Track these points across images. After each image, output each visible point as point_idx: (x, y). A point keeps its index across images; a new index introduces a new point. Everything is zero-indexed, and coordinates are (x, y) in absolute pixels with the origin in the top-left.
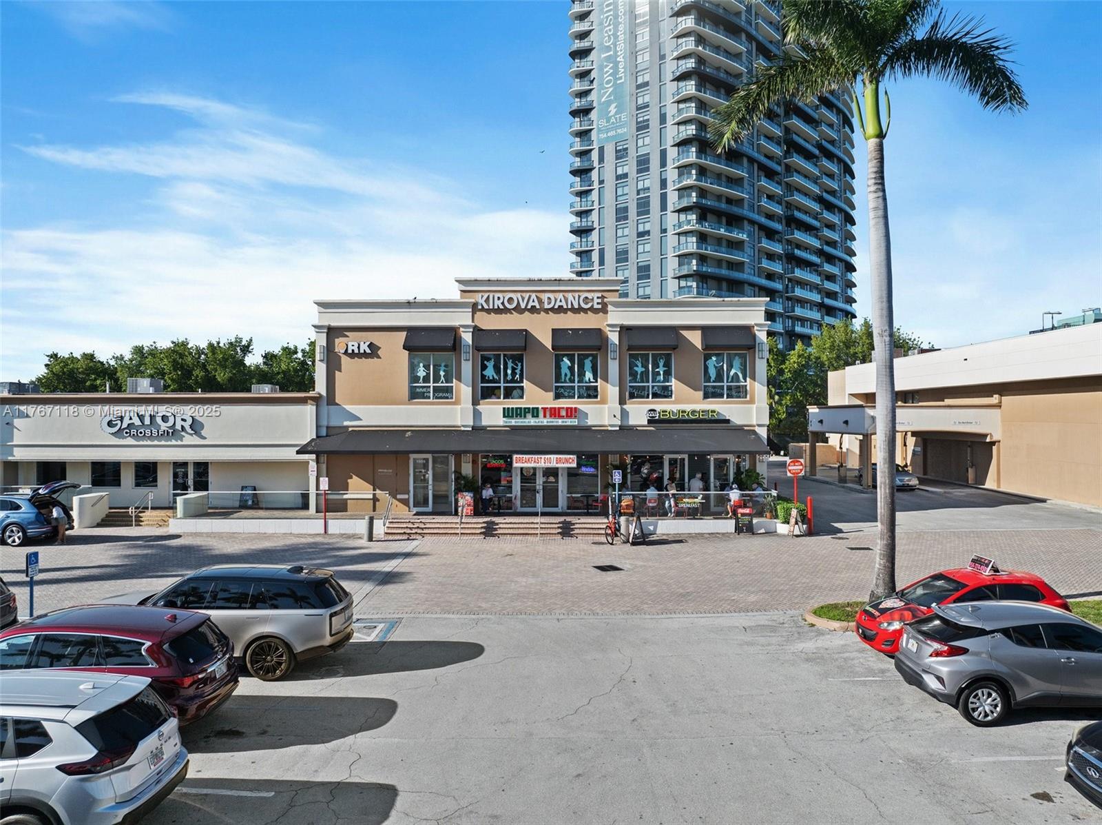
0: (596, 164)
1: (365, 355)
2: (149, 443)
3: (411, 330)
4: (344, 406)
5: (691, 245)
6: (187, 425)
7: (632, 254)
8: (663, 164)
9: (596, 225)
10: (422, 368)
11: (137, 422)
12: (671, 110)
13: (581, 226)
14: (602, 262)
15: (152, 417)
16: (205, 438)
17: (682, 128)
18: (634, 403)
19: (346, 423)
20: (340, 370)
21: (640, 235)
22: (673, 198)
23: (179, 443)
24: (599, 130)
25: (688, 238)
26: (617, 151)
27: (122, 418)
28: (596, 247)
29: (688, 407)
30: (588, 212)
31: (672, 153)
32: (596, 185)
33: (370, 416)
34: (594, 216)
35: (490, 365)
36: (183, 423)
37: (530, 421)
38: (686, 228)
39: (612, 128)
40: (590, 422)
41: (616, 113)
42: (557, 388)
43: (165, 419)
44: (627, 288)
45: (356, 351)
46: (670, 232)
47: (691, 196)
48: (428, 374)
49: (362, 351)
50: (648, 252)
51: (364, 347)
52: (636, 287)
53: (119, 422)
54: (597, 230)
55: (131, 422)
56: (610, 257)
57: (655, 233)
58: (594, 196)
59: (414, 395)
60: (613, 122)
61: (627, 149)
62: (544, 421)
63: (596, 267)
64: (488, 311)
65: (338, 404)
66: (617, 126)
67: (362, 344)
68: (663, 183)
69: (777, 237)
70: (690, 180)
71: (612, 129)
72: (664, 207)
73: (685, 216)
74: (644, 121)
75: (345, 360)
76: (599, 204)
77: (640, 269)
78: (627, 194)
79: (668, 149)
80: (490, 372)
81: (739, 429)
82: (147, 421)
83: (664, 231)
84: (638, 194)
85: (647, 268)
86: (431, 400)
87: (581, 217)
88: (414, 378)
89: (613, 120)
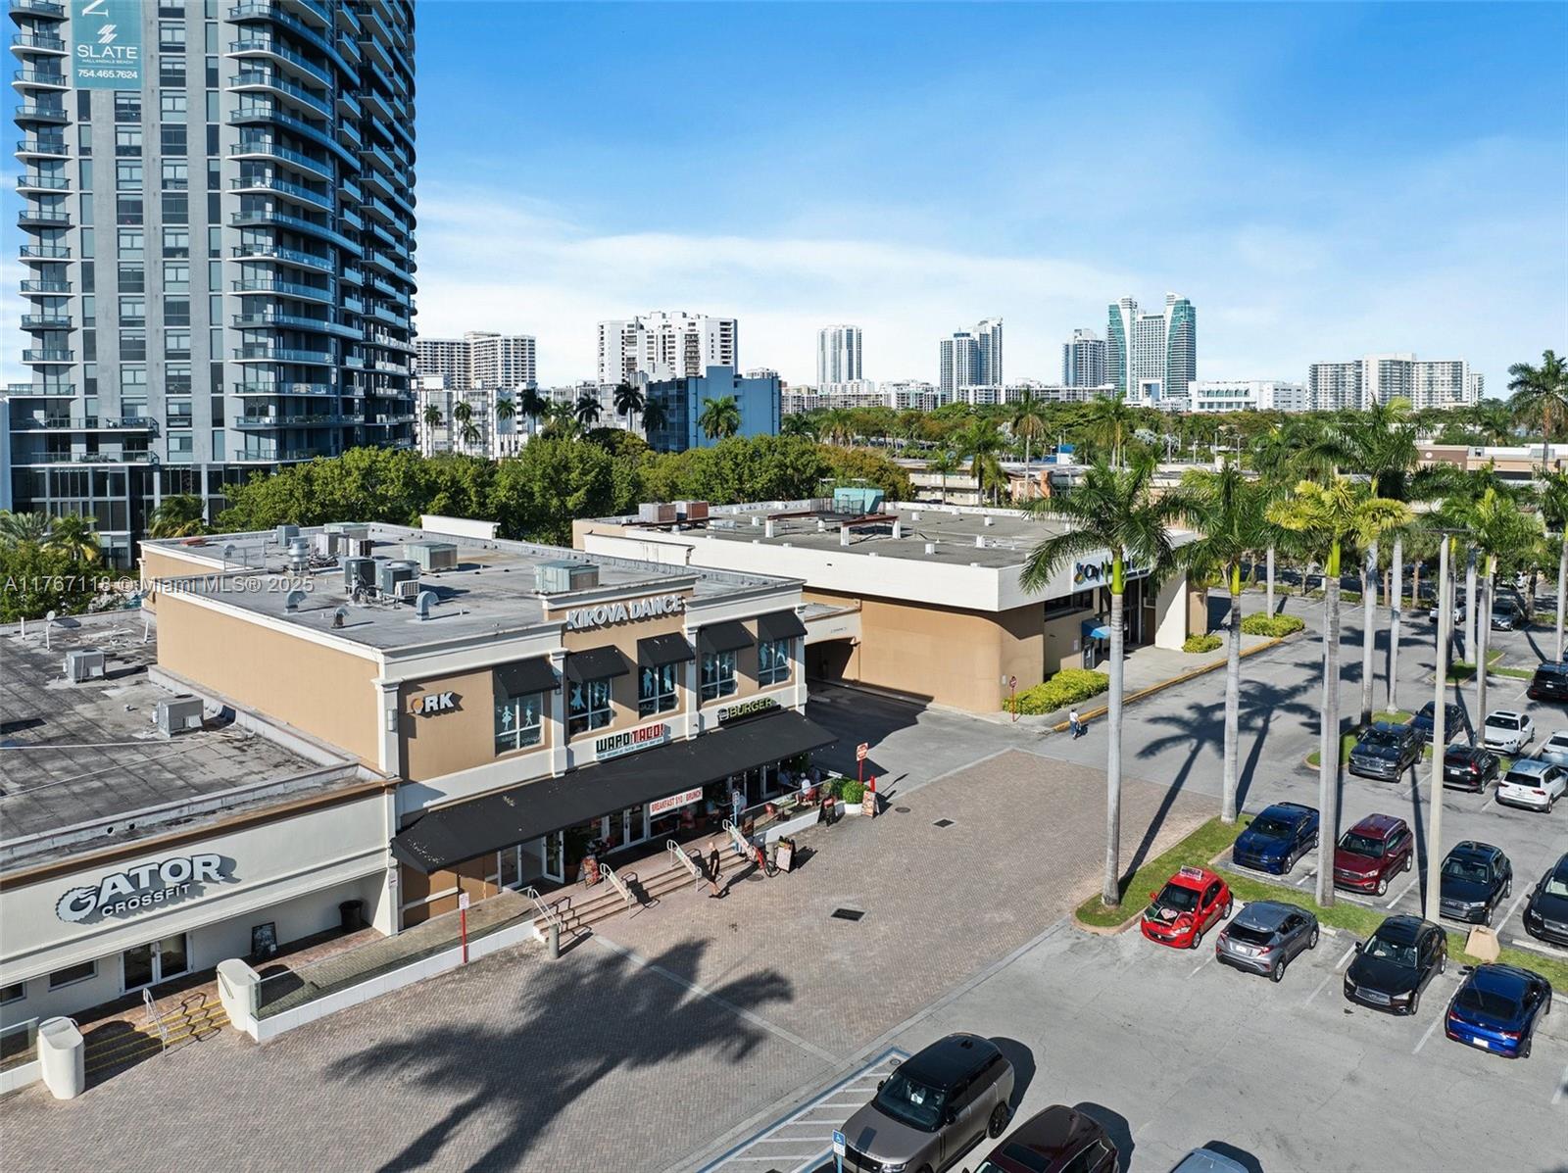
0: (72, 115)
1: (447, 710)
2: (147, 914)
3: (498, 669)
4: (423, 782)
5: (264, 282)
6: (212, 871)
7: (152, 282)
8: (213, 147)
9: (74, 220)
10: (507, 713)
11: (125, 888)
12: (228, 69)
13: (41, 220)
14: (88, 283)
15: (155, 875)
16: (239, 880)
17: (247, 101)
18: (707, 706)
19: (425, 805)
20: (414, 737)
21: (169, 252)
22: (231, 206)
23: (198, 899)
24: (78, 63)
25: (259, 271)
26: (117, 107)
27: (98, 892)
28: (76, 257)
29: (748, 700)
30: (55, 198)
31: (229, 137)
32: (73, 153)
33: (453, 786)
34: (71, 207)
35: (578, 692)
36: (206, 869)
37: (623, 750)
38: (257, 256)
39: (107, 64)
40: (672, 736)
41: (114, 42)
42: (640, 704)
43: (176, 871)
44: (143, 333)
45: (436, 708)
46: (227, 257)
47: (263, 209)
48: (514, 718)
49: (442, 707)
50: (183, 280)
51: (446, 701)
52: (162, 335)
53: (93, 899)
54: (77, 230)
55: (115, 891)
56: (106, 278)
57: (199, 253)
58: (71, 170)
59: (502, 746)
60: (108, 57)
61: (138, 107)
62: (634, 747)
63: (76, 290)
64: (577, 631)
65: (413, 782)
66: (115, 65)
67: (442, 696)
68: (214, 179)
69: (353, 261)
70: (263, 185)
71: (107, 67)
72: (214, 215)
73: (253, 236)
74: (176, 71)
75: (420, 721)
76: (81, 188)
77: (169, 307)
78: (140, 181)
79: (221, 128)
80: (577, 702)
81: (786, 711)
82: (144, 882)
83: (215, 253)
84: (164, 186)
85: (184, 307)
86: (518, 749)
87: (40, 202)
88: (499, 726)
89: (108, 51)
